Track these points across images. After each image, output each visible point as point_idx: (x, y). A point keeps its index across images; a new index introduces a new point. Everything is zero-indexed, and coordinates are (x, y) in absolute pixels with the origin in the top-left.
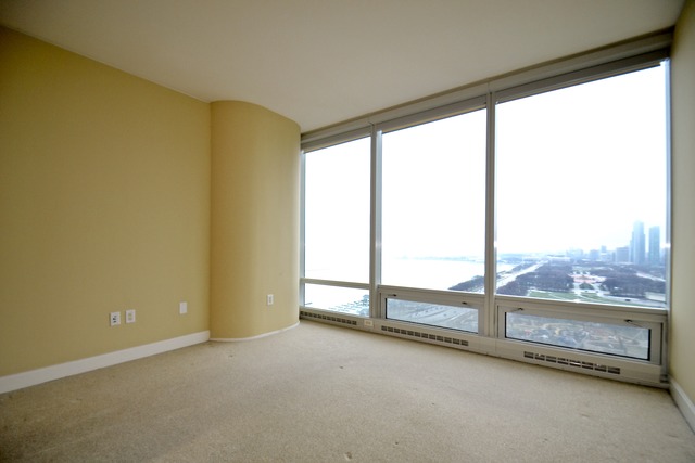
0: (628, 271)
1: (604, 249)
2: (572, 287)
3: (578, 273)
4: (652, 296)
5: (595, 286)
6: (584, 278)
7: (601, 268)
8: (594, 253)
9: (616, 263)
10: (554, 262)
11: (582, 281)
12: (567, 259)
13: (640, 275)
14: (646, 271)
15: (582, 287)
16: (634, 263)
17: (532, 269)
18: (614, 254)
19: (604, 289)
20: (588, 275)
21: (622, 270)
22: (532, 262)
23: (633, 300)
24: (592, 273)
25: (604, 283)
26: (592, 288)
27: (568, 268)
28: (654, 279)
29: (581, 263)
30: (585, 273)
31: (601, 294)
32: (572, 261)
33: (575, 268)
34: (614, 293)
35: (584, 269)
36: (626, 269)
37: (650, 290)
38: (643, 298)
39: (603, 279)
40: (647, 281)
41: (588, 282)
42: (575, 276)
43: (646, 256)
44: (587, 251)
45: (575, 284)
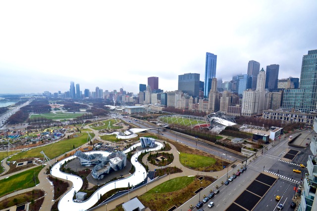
1: (60, 92)
2: (51, 110)
4: (82, 110)
5: (60, 108)
6: (55, 105)
7: (60, 101)
8: (56, 94)
9: (65, 99)
10: (38, 99)
11: (54, 107)
12: (44, 97)
14: (77, 101)
15: (55, 109)
16: (72, 98)
17: (27, 103)
18: (64, 94)
19: (64, 110)
21: (69, 101)
22: (27, 100)
23: (76, 113)
24: (57, 103)
25: (64, 107)
26: (59, 110)
27: (46, 101)
29: (51, 99)
30: (54, 103)
31: (63, 112)
32: (47, 98)
33: (50, 101)
34: (69, 111)
35: (54, 101)
36: (70, 101)
37: (80, 108)
38: (79, 111)
39: (63, 105)
40: (79, 105)
41: (57, 107)
42: (50, 105)
44: (53, 93)
45: (52, 109)
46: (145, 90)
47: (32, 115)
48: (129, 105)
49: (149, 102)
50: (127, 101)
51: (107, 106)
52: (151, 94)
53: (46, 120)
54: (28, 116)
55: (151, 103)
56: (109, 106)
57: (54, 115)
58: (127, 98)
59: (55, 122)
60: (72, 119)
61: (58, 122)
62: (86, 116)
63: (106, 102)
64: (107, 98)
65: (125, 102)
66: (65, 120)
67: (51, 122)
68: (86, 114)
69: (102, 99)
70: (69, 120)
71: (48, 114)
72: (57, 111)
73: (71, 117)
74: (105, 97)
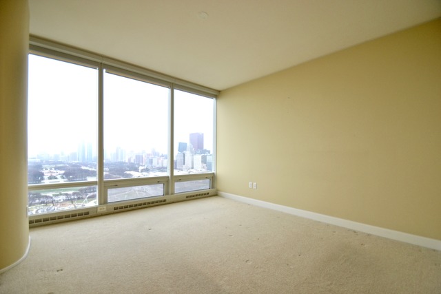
0: (77, 166)
1: (62, 154)
2: (43, 179)
3: (46, 169)
4: (90, 179)
5: (59, 177)
6: (50, 172)
7: (61, 165)
8: (56, 156)
9: (69, 162)
11: (49, 175)
12: (38, 160)
13: (83, 168)
14: (86, 166)
15: (50, 178)
16: (80, 161)
18: (68, 157)
19: (64, 178)
20: (53, 170)
21: (74, 166)
24: (55, 169)
25: (63, 174)
26: (56, 178)
27: (39, 166)
28: (90, 169)
29: (48, 163)
30: (51, 169)
31: (62, 181)
32: (42, 161)
33: (44, 166)
34: (70, 180)
35: (51, 166)
37: (88, 176)
39: (63, 172)
40: (87, 171)
41: (54, 175)
42: (44, 171)
43: (86, 157)
44: (52, 155)
45: (45, 177)
46: (186, 150)
48: (162, 171)
49: (190, 166)
50: (160, 165)
51: (128, 172)
52: (193, 156)
55: (192, 168)
56: (132, 173)
58: (160, 161)
63: (128, 167)
64: (132, 161)
65: (157, 166)
66: (61, 194)
67: (37, 197)
69: (125, 163)
74: (129, 160)
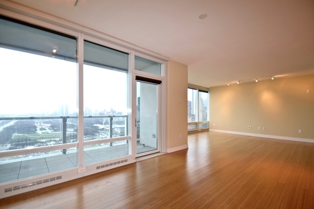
47: (15, 135)
53: (30, 140)
54: (11, 136)
57: (39, 135)
59: (40, 142)
60: (58, 139)
61: (43, 142)
62: (74, 136)
68: (73, 134)
70: (55, 141)
71: (33, 134)
72: (43, 131)
73: (57, 137)
